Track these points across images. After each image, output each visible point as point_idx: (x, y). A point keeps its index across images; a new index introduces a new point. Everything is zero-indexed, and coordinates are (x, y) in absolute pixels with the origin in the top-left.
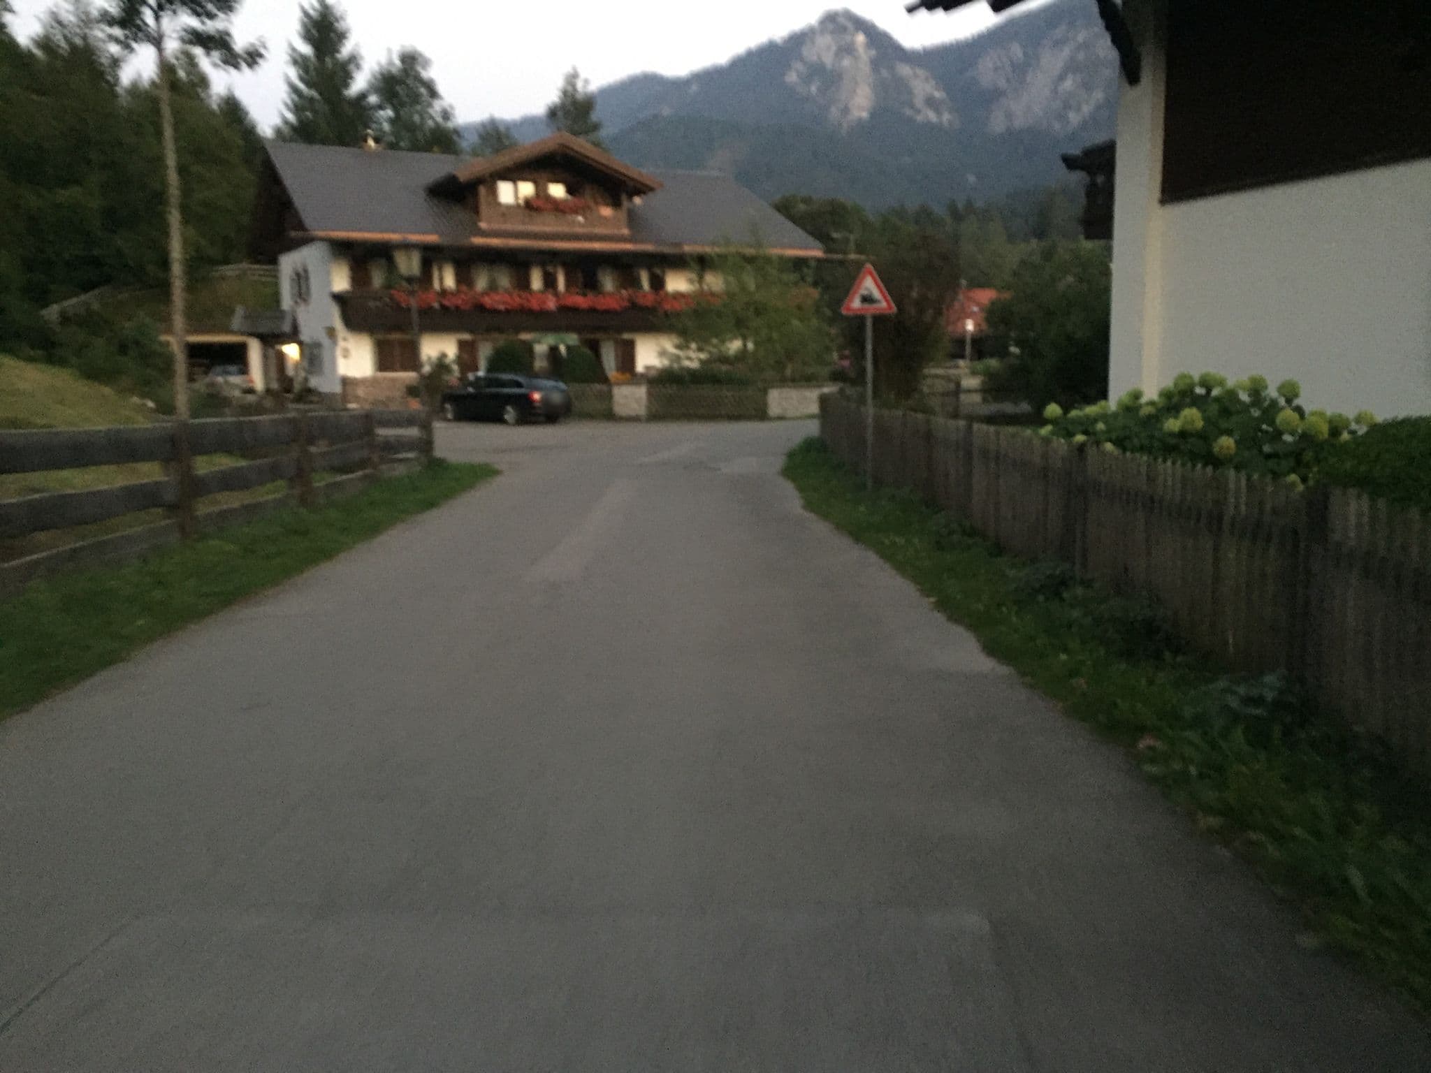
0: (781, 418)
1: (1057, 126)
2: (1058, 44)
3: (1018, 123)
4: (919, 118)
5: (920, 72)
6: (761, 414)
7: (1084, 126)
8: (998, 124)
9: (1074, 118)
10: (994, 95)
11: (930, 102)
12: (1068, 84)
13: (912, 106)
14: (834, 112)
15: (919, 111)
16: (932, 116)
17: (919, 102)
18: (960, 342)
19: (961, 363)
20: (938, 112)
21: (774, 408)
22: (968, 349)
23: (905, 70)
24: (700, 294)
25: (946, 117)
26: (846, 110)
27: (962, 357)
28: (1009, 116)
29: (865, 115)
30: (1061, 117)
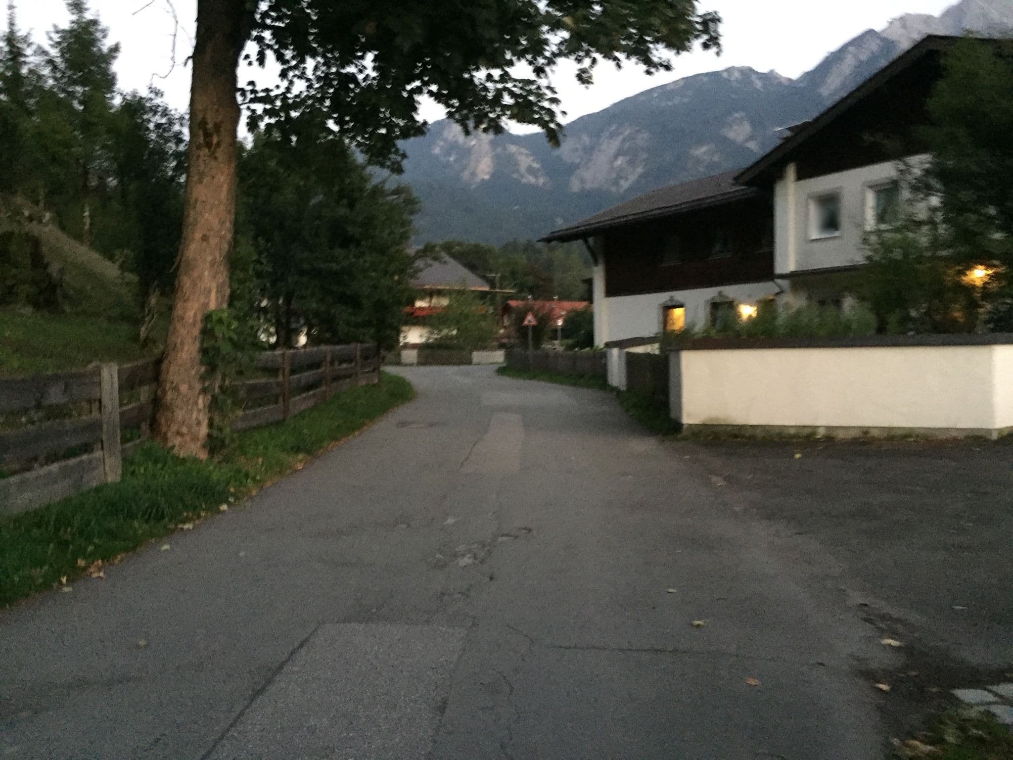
0: (478, 364)
1: (614, 189)
2: (612, 136)
3: (588, 186)
4: (524, 181)
5: (523, 150)
6: (469, 362)
7: (630, 189)
8: (575, 186)
9: (625, 185)
10: (572, 169)
11: (531, 170)
12: (619, 162)
13: (518, 171)
14: (466, 175)
15: (522, 176)
16: (532, 179)
17: (523, 168)
18: (555, 331)
19: (556, 342)
20: (536, 177)
21: (475, 360)
22: (559, 334)
23: (513, 149)
24: (430, 308)
25: (541, 181)
26: (473, 174)
27: (556, 339)
28: (582, 181)
29: (487, 177)
30: (616, 183)
